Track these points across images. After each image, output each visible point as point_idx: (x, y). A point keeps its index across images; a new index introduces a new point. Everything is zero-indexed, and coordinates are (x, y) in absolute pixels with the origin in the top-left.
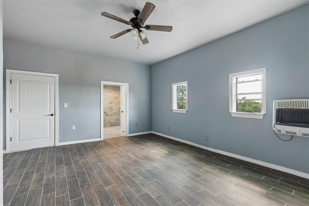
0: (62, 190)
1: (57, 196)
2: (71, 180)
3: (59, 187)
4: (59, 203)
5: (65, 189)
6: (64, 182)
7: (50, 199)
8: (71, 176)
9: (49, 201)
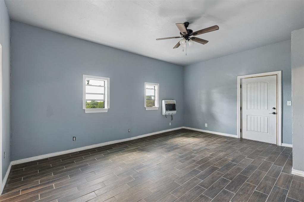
0: (249, 188)
1: (256, 186)
2: (232, 191)
3: (249, 192)
4: (257, 180)
5: (245, 186)
6: (240, 194)
7: (263, 188)
8: (225, 196)
9: (264, 187)
